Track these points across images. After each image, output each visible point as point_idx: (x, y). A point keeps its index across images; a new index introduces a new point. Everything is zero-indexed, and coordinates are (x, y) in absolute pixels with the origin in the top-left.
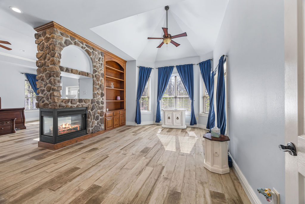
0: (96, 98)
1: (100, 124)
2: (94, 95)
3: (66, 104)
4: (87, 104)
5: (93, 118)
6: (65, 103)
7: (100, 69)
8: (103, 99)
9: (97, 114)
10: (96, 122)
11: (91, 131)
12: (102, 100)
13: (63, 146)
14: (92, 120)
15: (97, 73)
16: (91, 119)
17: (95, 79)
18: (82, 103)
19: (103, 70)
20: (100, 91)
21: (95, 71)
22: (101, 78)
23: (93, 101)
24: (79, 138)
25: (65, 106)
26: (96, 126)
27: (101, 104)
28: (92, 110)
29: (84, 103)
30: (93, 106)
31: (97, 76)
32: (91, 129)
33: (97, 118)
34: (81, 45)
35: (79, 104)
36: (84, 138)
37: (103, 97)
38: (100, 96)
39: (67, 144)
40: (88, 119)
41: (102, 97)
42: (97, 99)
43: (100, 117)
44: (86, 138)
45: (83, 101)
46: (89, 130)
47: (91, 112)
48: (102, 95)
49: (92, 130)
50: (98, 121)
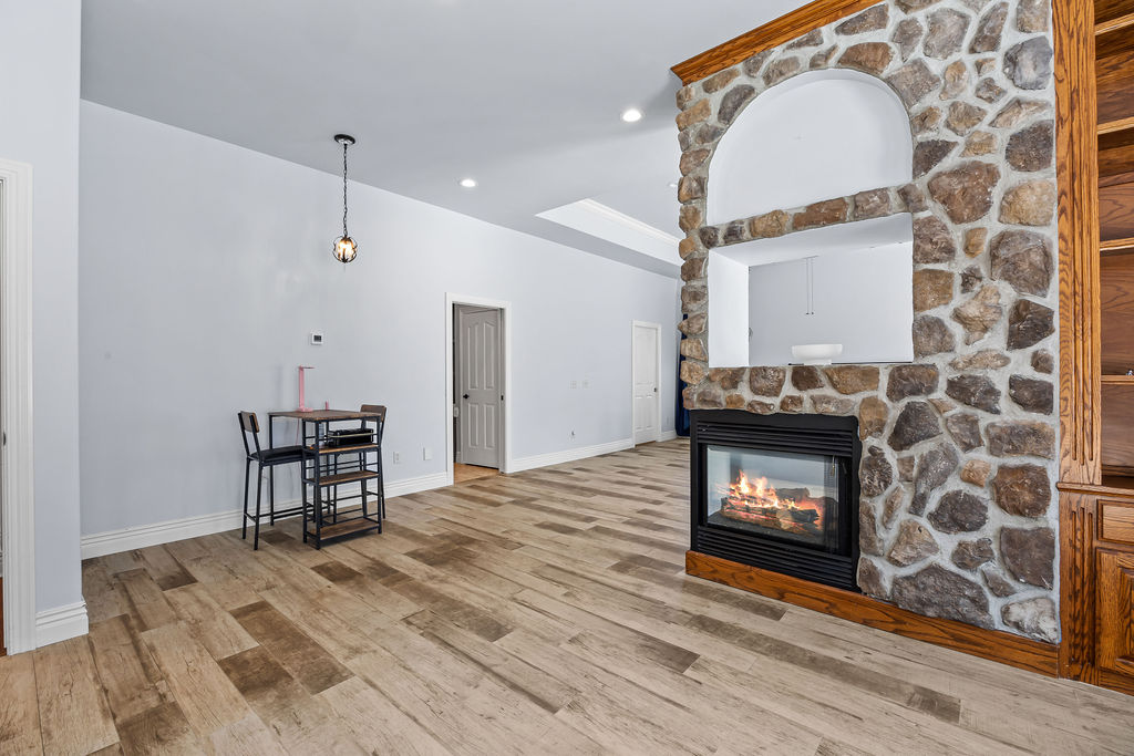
0: (949, 357)
1: (993, 567)
2: (928, 332)
3: (727, 394)
4: (857, 398)
5: (906, 499)
6: (725, 388)
7: (991, 110)
8: (1040, 363)
9: (954, 484)
10: (945, 547)
11: (887, 585)
12: (1028, 372)
13: (716, 576)
14: (902, 516)
15: (950, 161)
16: (890, 508)
17: (933, 210)
18: (816, 392)
20: (1007, 295)
21: (928, 155)
22: (1009, 177)
23: (906, 380)
24: (794, 584)
25: (723, 400)
26: (934, 570)
27: (1004, 403)
28: (900, 440)
29: (828, 391)
30: (905, 418)
31: (945, 180)
32: (888, 574)
33: (957, 515)
35: (795, 392)
36: (825, 597)
37: (1050, 345)
38: (996, 340)
39: (733, 575)
40: (863, 499)
41: (1017, 340)
42: (953, 365)
43: (997, 519)
44: (844, 609)
45: (824, 379)
46: (873, 575)
47: (891, 456)
48: (1028, 326)
49: (895, 582)
50: (972, 538)
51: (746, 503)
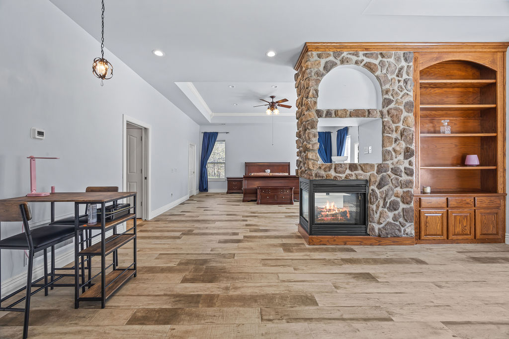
0: (391, 161)
1: (401, 220)
2: (386, 155)
3: (326, 173)
4: (368, 174)
5: (381, 204)
6: (325, 171)
7: (402, 94)
8: (410, 163)
9: (393, 198)
10: (391, 215)
11: (377, 231)
12: (408, 166)
13: (322, 243)
14: (380, 209)
15: (392, 106)
16: (378, 207)
17: (387, 119)
18: (356, 172)
19: (411, 93)
20: (403, 145)
21: (387, 102)
22: (405, 114)
23: (381, 169)
24: (349, 238)
25: (325, 176)
26: (389, 223)
27: (403, 174)
28: (380, 186)
29: (360, 172)
30: (382, 179)
31: (393, 111)
32: (377, 227)
33: (393, 207)
34: (354, 58)
35: (350, 173)
36: (359, 240)
37: (413, 159)
38: (401, 157)
39: (328, 241)
40: (369, 205)
41: (406, 157)
42: (392, 164)
43: (402, 206)
44: (365, 242)
45: (359, 168)
46: (373, 229)
47: (377, 191)
48: (408, 153)
49: (379, 229)
50: (396, 212)
51: (327, 213)
